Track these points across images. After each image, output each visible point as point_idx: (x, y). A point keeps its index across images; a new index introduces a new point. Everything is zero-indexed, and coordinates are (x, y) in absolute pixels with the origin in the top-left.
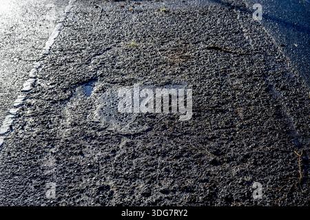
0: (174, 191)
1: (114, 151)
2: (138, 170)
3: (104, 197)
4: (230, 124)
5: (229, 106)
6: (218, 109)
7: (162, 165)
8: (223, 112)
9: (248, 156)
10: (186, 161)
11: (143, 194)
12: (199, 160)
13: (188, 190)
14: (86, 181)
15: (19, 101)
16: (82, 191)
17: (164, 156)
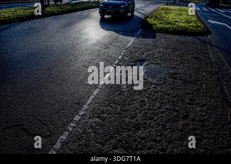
0: (171, 110)
1: (149, 89)
2: (157, 98)
3: (142, 104)
4: (199, 90)
5: (199, 82)
6: (194, 82)
7: (167, 99)
8: (196, 84)
9: (205, 105)
10: (178, 100)
11: (158, 108)
12: (183, 101)
13: (176, 111)
14: (137, 97)
15: (116, 62)
16: (135, 100)
17: (168, 95)
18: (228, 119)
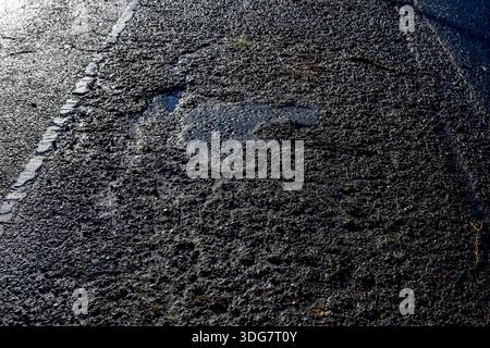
0: (288, 262)
1: (203, 195)
2: (237, 226)
3: (184, 259)
4: (378, 173)
5: (378, 147)
6: (361, 150)
7: (273, 222)
8: (369, 154)
9: (401, 223)
10: (309, 221)
11: (242, 261)
12: (328, 220)
13: (308, 261)
14: (160, 234)
15: (67, 108)
16: (153, 247)
17: (277, 210)
18: (475, 257)
